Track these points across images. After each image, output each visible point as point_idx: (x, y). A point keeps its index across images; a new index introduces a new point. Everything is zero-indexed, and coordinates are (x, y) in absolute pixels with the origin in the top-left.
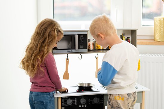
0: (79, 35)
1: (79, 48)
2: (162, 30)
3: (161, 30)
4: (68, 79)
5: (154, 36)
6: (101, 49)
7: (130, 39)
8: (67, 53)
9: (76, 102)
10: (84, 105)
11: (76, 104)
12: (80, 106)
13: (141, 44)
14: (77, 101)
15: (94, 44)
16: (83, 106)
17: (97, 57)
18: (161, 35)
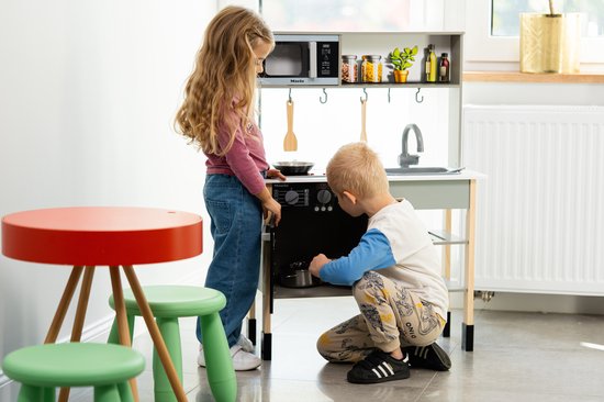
0: (320, 45)
1: (319, 75)
2: (539, 45)
3: (535, 43)
4: (295, 149)
5: (520, 63)
6: (377, 81)
7: (449, 58)
8: (290, 86)
9: (307, 199)
10: (327, 206)
11: (307, 204)
12: (317, 209)
13: (486, 81)
14: (310, 197)
15: (359, 69)
16: (324, 209)
17: (364, 98)
18: (536, 56)
